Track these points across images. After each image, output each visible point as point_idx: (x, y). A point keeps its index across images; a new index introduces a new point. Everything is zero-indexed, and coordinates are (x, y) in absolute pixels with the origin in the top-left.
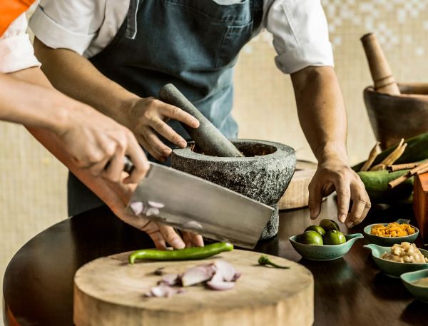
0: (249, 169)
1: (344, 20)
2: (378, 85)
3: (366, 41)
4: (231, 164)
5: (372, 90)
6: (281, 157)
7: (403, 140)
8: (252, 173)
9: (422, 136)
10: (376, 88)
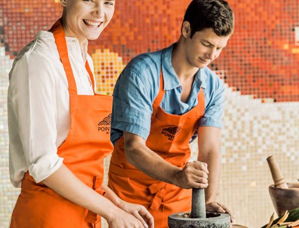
0: (207, 224)
1: (268, 146)
2: (277, 184)
3: (269, 160)
4: (198, 222)
5: (273, 187)
6: (222, 218)
7: (287, 211)
8: (209, 226)
9: (297, 209)
10: (275, 186)
